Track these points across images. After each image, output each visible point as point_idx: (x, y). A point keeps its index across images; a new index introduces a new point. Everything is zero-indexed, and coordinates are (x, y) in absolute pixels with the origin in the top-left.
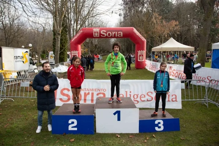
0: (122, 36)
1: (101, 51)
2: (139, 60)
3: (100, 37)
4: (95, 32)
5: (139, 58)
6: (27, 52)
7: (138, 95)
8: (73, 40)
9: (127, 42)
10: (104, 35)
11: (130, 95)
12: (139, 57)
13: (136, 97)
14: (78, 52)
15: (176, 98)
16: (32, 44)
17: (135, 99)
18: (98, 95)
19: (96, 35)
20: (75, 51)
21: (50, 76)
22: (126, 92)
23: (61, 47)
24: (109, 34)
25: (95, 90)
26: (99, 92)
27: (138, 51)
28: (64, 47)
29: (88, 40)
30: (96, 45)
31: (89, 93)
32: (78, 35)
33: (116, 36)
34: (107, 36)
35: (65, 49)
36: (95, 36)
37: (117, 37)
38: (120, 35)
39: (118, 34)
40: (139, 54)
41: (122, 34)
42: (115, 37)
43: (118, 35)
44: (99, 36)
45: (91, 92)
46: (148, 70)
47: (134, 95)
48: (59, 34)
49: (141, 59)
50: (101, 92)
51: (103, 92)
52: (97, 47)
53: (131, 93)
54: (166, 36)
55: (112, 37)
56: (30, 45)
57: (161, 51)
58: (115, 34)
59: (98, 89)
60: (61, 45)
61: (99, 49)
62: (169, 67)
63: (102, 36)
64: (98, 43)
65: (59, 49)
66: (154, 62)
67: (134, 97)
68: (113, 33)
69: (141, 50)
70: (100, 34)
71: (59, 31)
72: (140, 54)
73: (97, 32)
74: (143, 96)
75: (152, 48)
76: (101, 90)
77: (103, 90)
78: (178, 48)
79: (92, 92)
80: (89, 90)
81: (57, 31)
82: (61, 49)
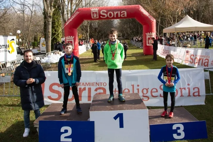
0: (126, 16)
1: (102, 35)
2: (148, 45)
3: (100, 18)
4: (93, 13)
5: (148, 42)
6: (13, 40)
7: (148, 89)
8: (67, 24)
9: (133, 24)
10: (104, 16)
11: (138, 89)
12: (148, 40)
13: (145, 91)
14: (74, 37)
15: (199, 92)
16: (21, 30)
17: (144, 95)
18: (96, 90)
19: (95, 16)
20: (70, 36)
21: (33, 66)
22: (133, 86)
23: (54, 32)
24: (110, 15)
25: (93, 84)
26: (98, 87)
27: (146, 34)
28: (57, 32)
29: (86, 22)
30: (96, 29)
31: (85, 89)
32: (73, 17)
33: (119, 16)
34: (107, 17)
35: (58, 34)
36: (93, 17)
37: (121, 17)
38: (123, 15)
39: (121, 14)
40: (147, 37)
41: (126, 14)
42: (117, 17)
43: (122, 16)
44: (98, 17)
45: (87, 87)
46: (160, 56)
47: (143, 89)
48: (50, 17)
49: (150, 43)
50: (100, 86)
51: (102, 86)
52: (97, 30)
53: (139, 87)
54: (180, 14)
55: (114, 18)
56: (19, 32)
57: (174, 31)
58: (117, 14)
59: (96, 83)
60: (54, 30)
61: (100, 34)
62: (186, 52)
63: (101, 17)
64: (99, 26)
65: (51, 35)
66: (167, 47)
67: (143, 92)
68: (115, 13)
69: (149, 33)
70: (100, 15)
71: (50, 13)
72: (149, 37)
73: (96, 13)
74: (155, 90)
75: (164, 30)
76: (100, 84)
77: (102, 84)
78: (196, 27)
79: (89, 87)
80: (85, 84)
81: (47, 14)
82: (53, 34)
